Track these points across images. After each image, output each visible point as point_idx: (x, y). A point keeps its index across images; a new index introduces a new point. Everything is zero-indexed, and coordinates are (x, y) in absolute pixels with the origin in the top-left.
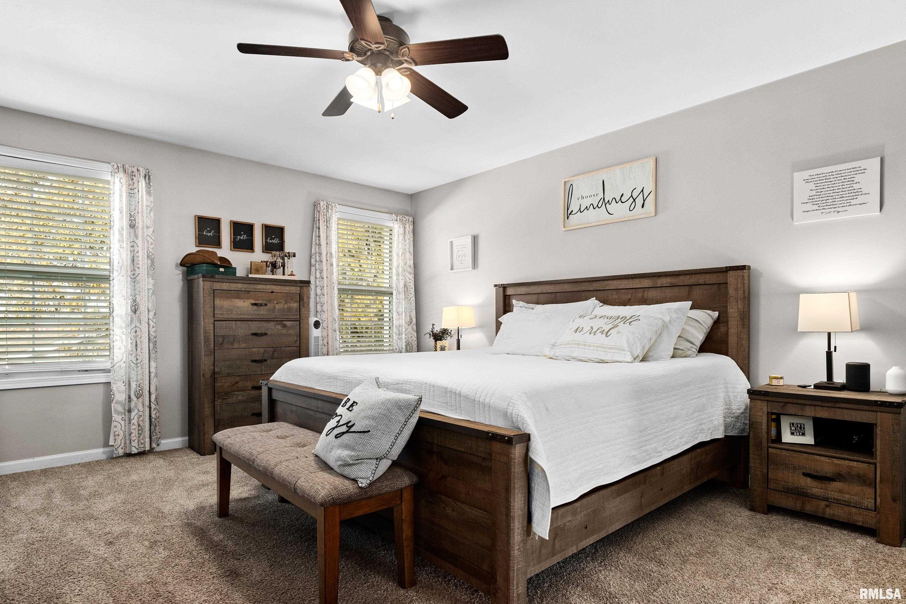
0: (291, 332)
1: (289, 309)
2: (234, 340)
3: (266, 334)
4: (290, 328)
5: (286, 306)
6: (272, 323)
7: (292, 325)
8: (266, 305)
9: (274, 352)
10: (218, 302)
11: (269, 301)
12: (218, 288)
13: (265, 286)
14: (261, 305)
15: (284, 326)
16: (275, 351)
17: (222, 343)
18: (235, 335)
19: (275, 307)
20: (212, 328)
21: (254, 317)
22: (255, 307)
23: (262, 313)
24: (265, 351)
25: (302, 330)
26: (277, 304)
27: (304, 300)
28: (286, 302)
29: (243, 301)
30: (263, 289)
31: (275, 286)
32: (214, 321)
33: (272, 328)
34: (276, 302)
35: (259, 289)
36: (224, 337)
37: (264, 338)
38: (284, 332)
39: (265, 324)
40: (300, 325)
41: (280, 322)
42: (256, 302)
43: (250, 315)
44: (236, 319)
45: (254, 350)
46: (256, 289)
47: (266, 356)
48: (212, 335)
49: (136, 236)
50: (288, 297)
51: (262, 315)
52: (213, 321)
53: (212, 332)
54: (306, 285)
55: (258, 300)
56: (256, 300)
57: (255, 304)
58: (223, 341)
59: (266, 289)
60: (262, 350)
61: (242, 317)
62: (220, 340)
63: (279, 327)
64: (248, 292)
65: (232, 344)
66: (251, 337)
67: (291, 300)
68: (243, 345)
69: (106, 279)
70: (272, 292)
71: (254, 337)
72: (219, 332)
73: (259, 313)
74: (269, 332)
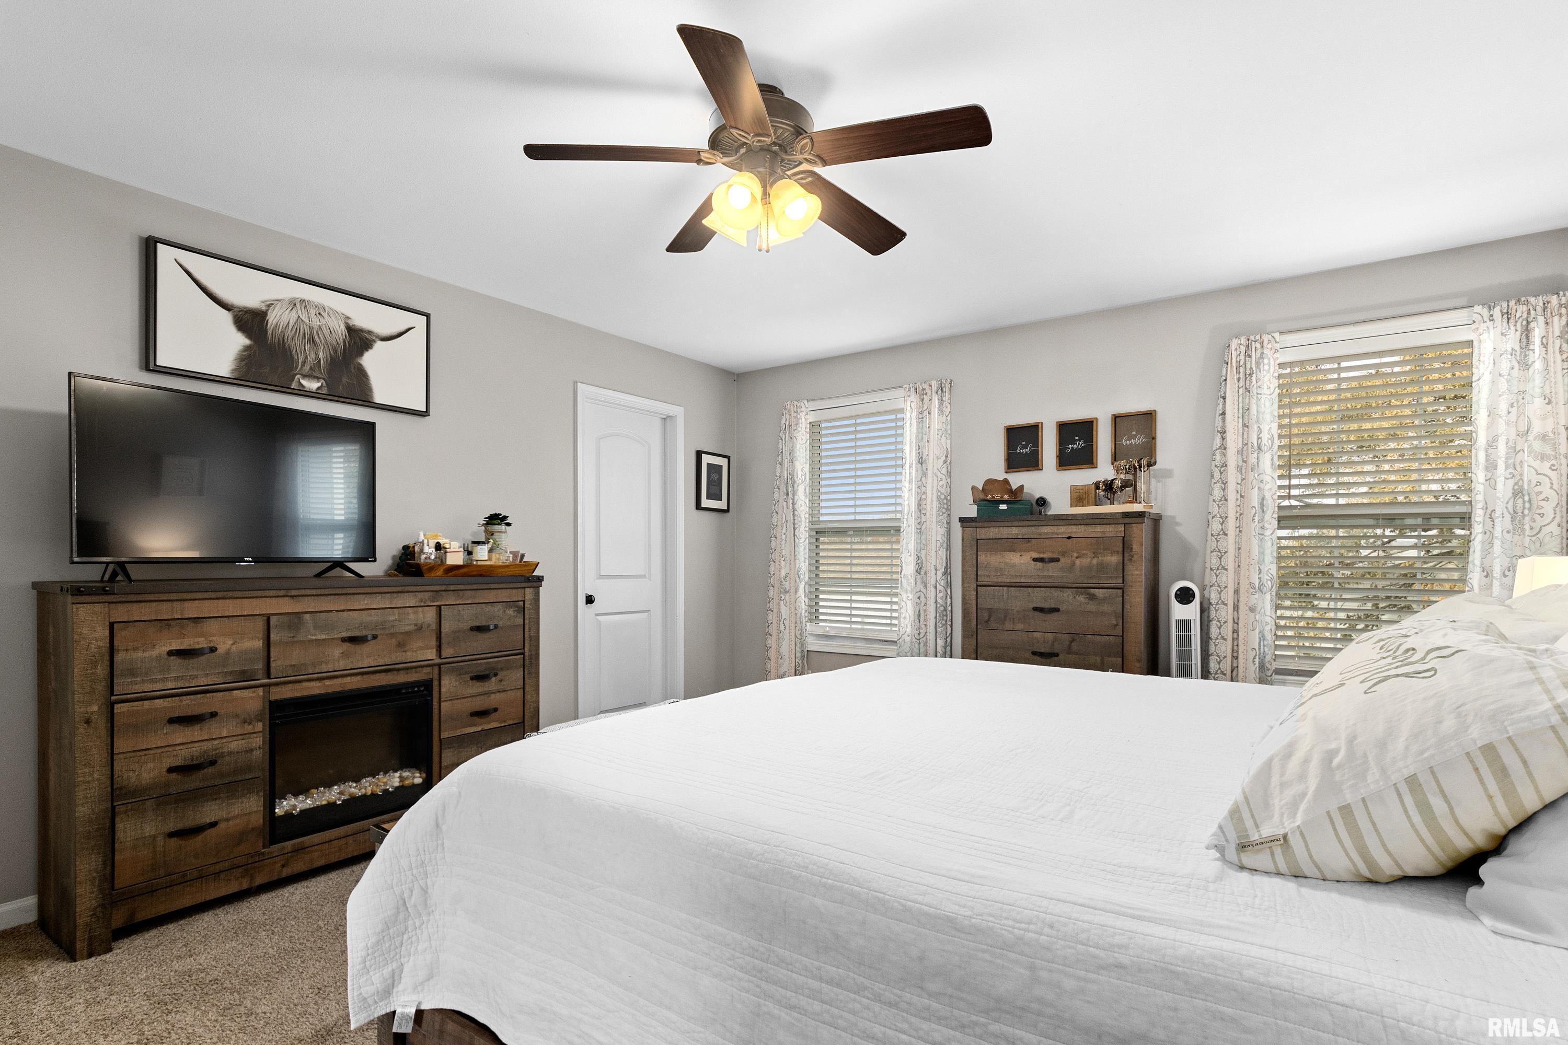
0: (1105, 608)
1: (1102, 567)
2: (1005, 616)
3: (1057, 610)
4: (1104, 600)
5: (1095, 561)
6: (1069, 591)
7: (1107, 595)
8: (1058, 560)
9: (1071, 642)
10: (982, 558)
11: (1064, 554)
12: (984, 537)
13: (1056, 527)
14: (1052, 560)
15: (1092, 597)
16: (1073, 640)
17: (989, 620)
18: (1007, 610)
19: (1073, 564)
20: (974, 597)
21: (1037, 581)
22: (1039, 565)
23: (1051, 574)
24: (1055, 639)
25: (1127, 606)
26: (1077, 558)
27: (1132, 548)
28: (1095, 554)
29: (1019, 554)
30: (1052, 533)
31: (1074, 527)
32: (977, 586)
33: (1068, 600)
34: (1075, 555)
35: (1047, 534)
36: (990, 611)
37: (1055, 616)
38: (1091, 607)
39: (1056, 593)
40: (1123, 597)
41: (1082, 589)
42: (1042, 556)
43: (1031, 577)
44: (1008, 584)
45: (1035, 635)
46: (1040, 534)
47: (1057, 648)
48: (974, 606)
49: (924, 474)
50: (1099, 546)
51: (1051, 577)
52: (975, 586)
53: (974, 602)
54: (1136, 520)
55: (1044, 553)
56: (1040, 553)
57: (1041, 560)
58: (990, 616)
59: (1057, 534)
60: (1050, 636)
61: (1018, 580)
62: (986, 615)
63: (1081, 598)
64: (1028, 540)
65: (1003, 623)
66: (1032, 613)
67: (1105, 549)
68: (1020, 626)
69: (898, 530)
70: (1069, 538)
71: (1037, 613)
72: (985, 603)
73: (1045, 573)
74: (1063, 607)
